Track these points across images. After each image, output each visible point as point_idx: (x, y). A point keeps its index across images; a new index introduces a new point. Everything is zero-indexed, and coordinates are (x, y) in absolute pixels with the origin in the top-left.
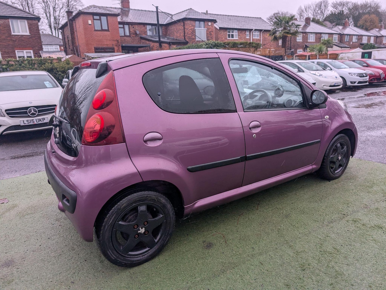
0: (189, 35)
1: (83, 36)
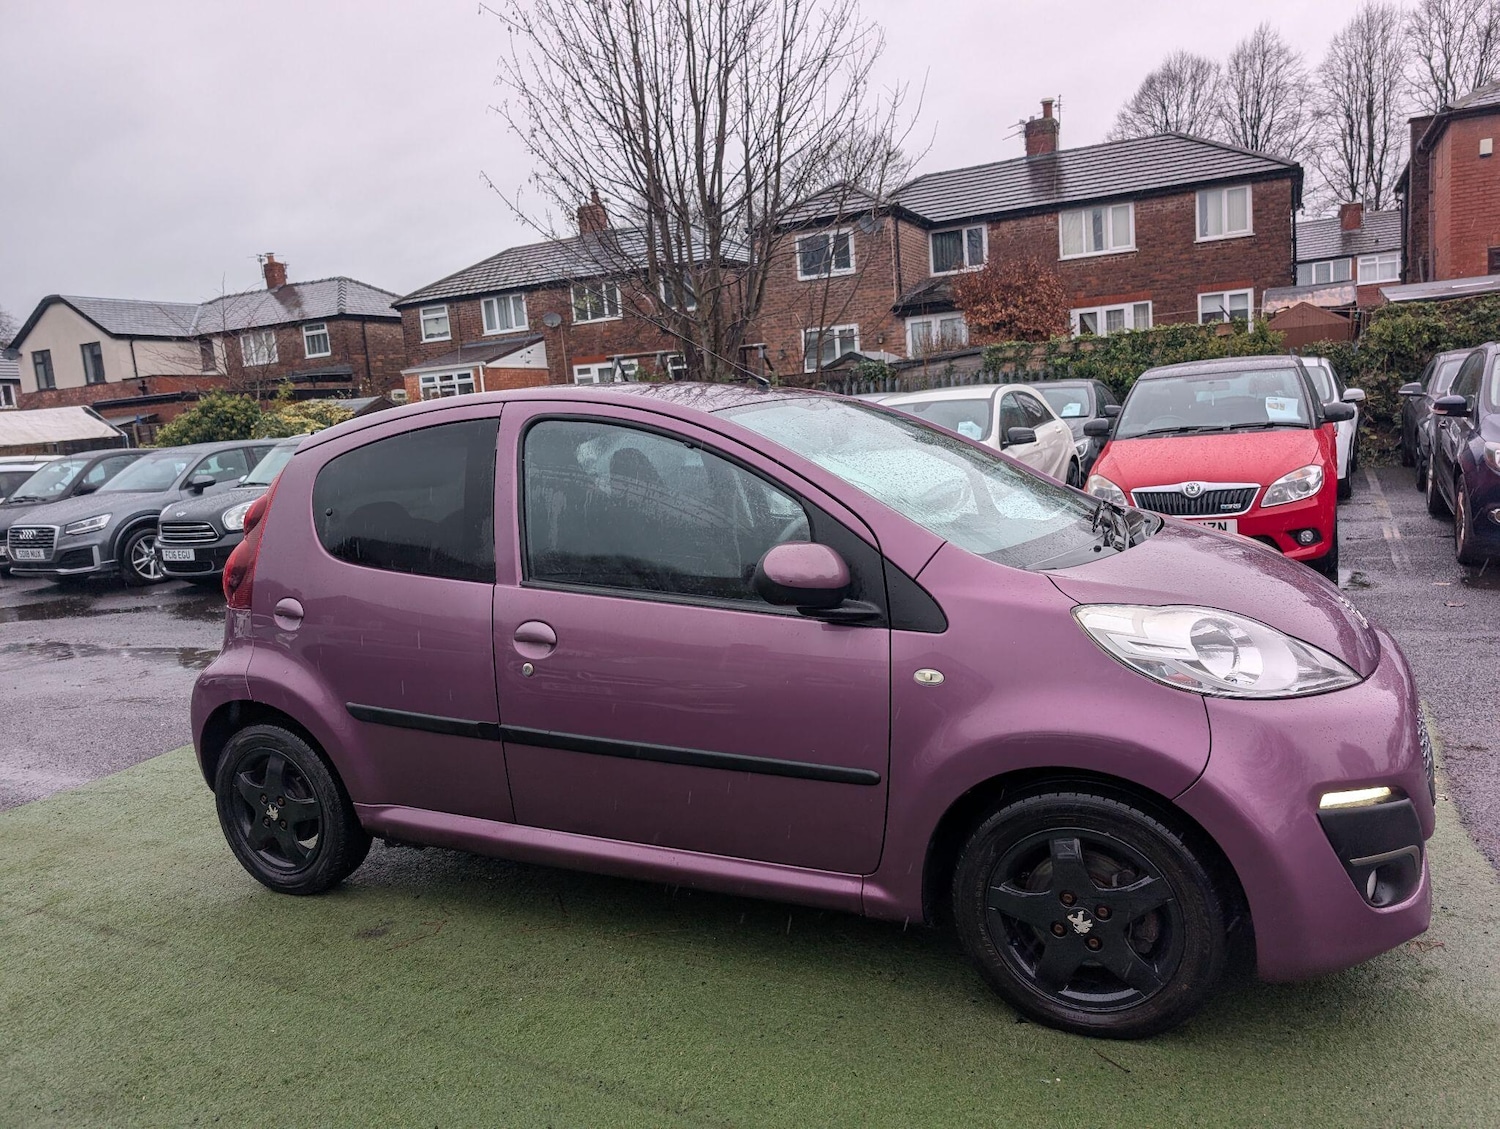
1: (1448, 210)
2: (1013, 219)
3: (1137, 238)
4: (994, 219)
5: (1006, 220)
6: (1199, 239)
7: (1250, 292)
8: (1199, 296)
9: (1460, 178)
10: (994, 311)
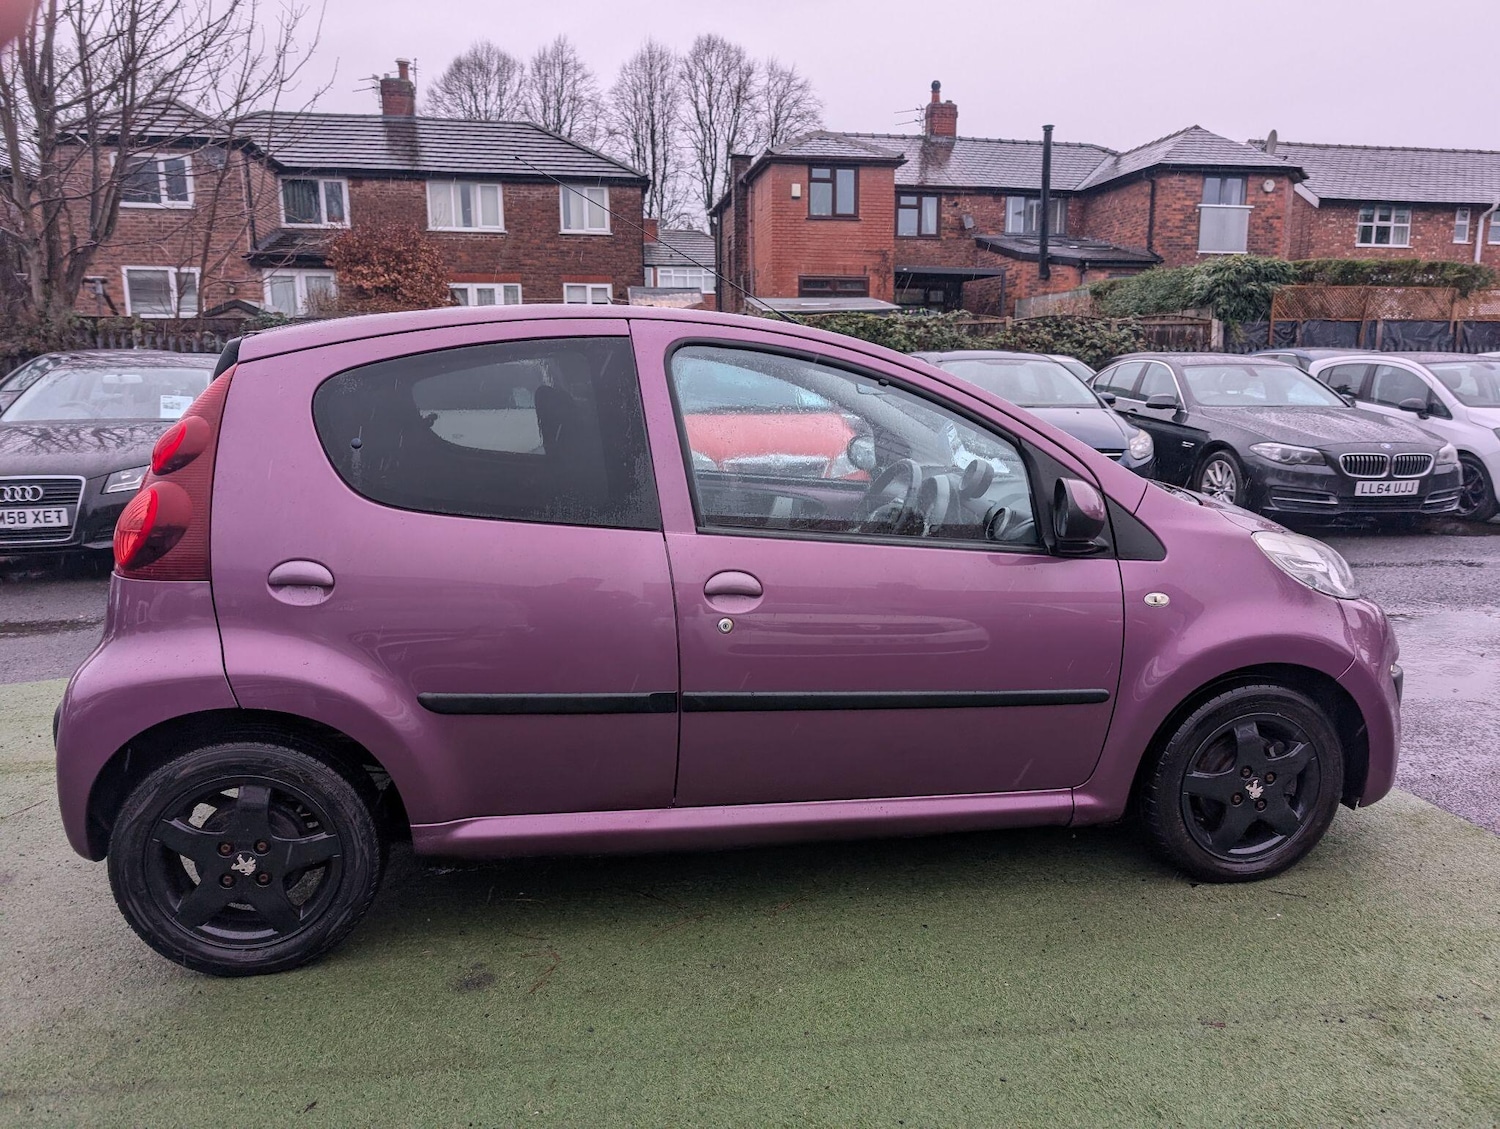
0: (1171, 231)
1: (769, 238)
2: (377, 179)
3: (506, 220)
4: (356, 175)
5: (371, 179)
6: (563, 231)
7: (609, 287)
8: (565, 285)
9: (779, 212)
10: (379, 275)
